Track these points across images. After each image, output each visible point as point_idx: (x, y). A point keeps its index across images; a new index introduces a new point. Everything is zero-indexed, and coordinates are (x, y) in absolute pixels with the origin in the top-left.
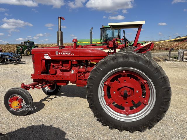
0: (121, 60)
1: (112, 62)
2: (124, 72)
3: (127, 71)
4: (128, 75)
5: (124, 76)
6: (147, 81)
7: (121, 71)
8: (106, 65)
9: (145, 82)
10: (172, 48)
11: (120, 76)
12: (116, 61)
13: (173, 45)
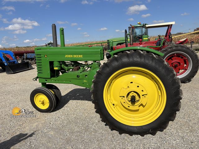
0: (174, 48)
1: (170, 50)
2: (175, 54)
3: (177, 54)
4: (177, 56)
5: (175, 56)
6: (187, 57)
7: (174, 54)
8: (167, 51)
9: (186, 58)
10: (192, 41)
11: (173, 57)
12: (172, 49)
13: (192, 38)
